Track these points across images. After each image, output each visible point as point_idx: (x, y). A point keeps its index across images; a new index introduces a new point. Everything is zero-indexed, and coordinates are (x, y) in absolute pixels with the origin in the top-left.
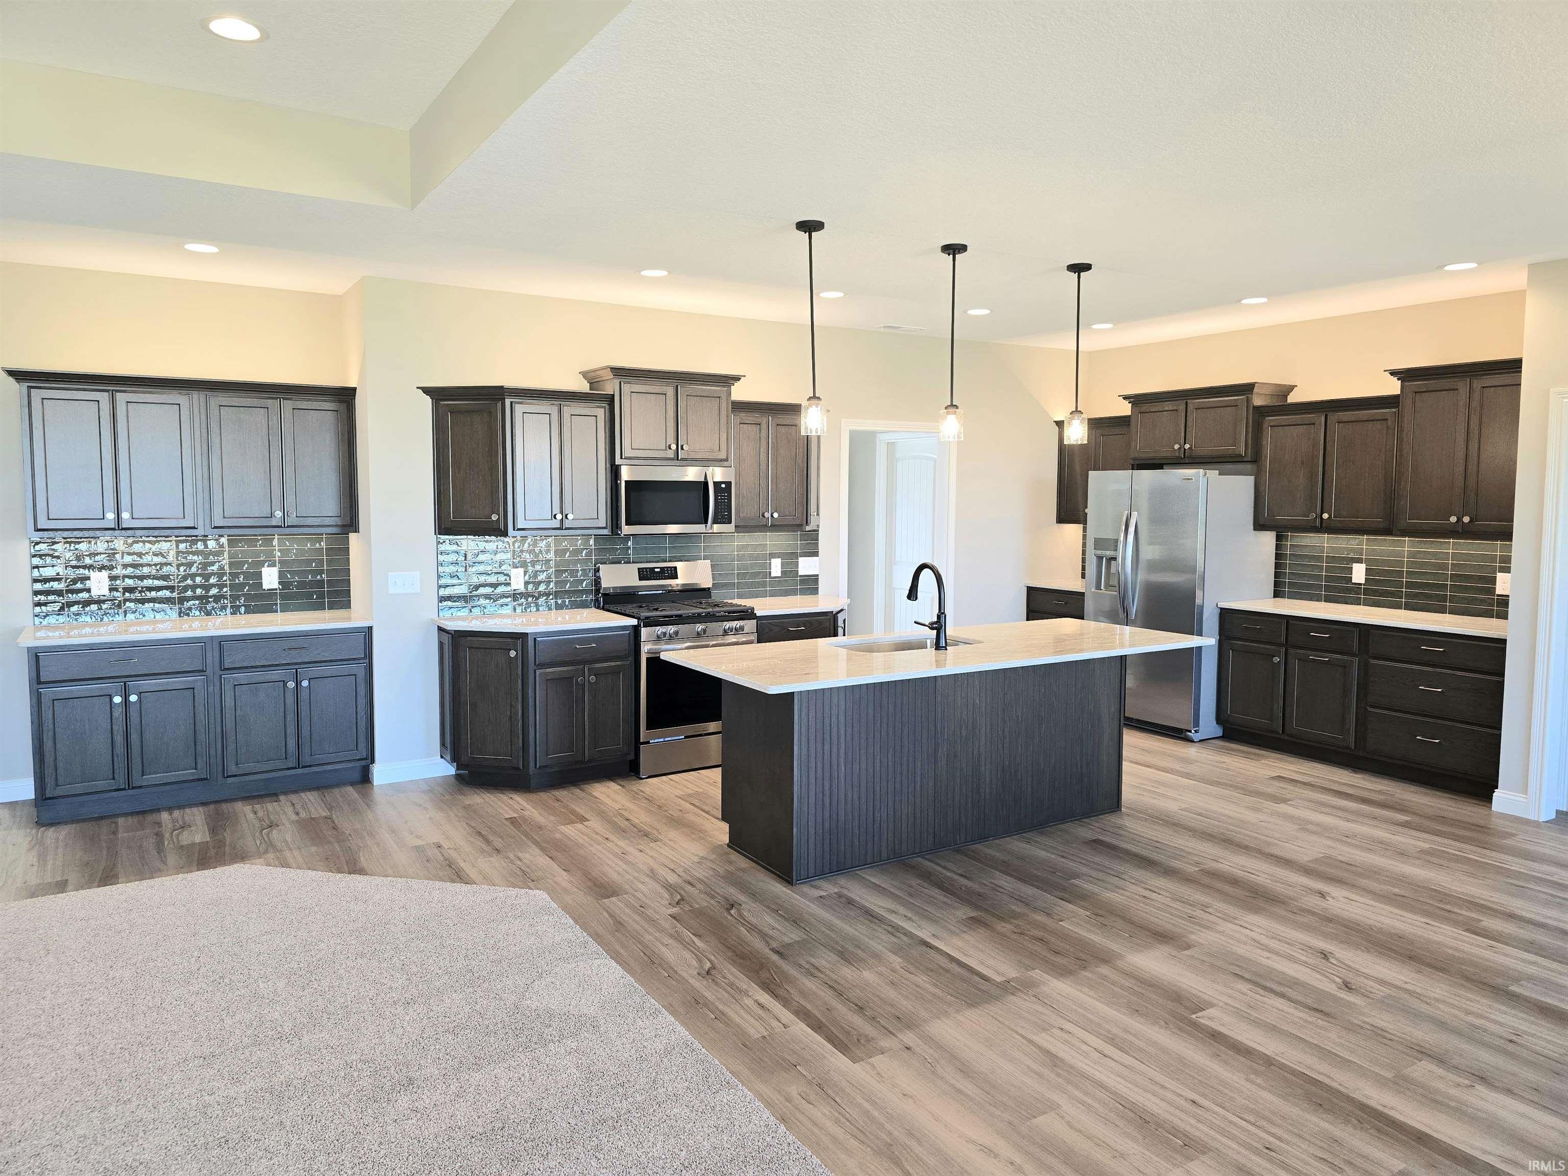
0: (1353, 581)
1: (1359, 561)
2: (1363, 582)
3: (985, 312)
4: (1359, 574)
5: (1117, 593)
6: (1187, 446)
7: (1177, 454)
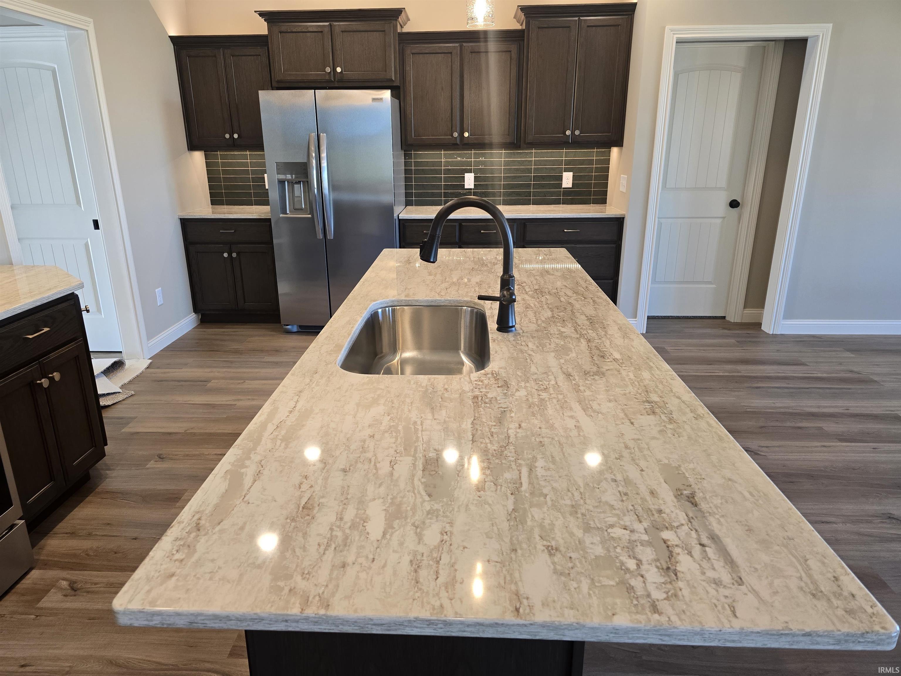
0: (466, 187)
1: (470, 171)
2: (472, 187)
4: (469, 181)
5: (310, 216)
6: (339, 70)
7: (327, 77)
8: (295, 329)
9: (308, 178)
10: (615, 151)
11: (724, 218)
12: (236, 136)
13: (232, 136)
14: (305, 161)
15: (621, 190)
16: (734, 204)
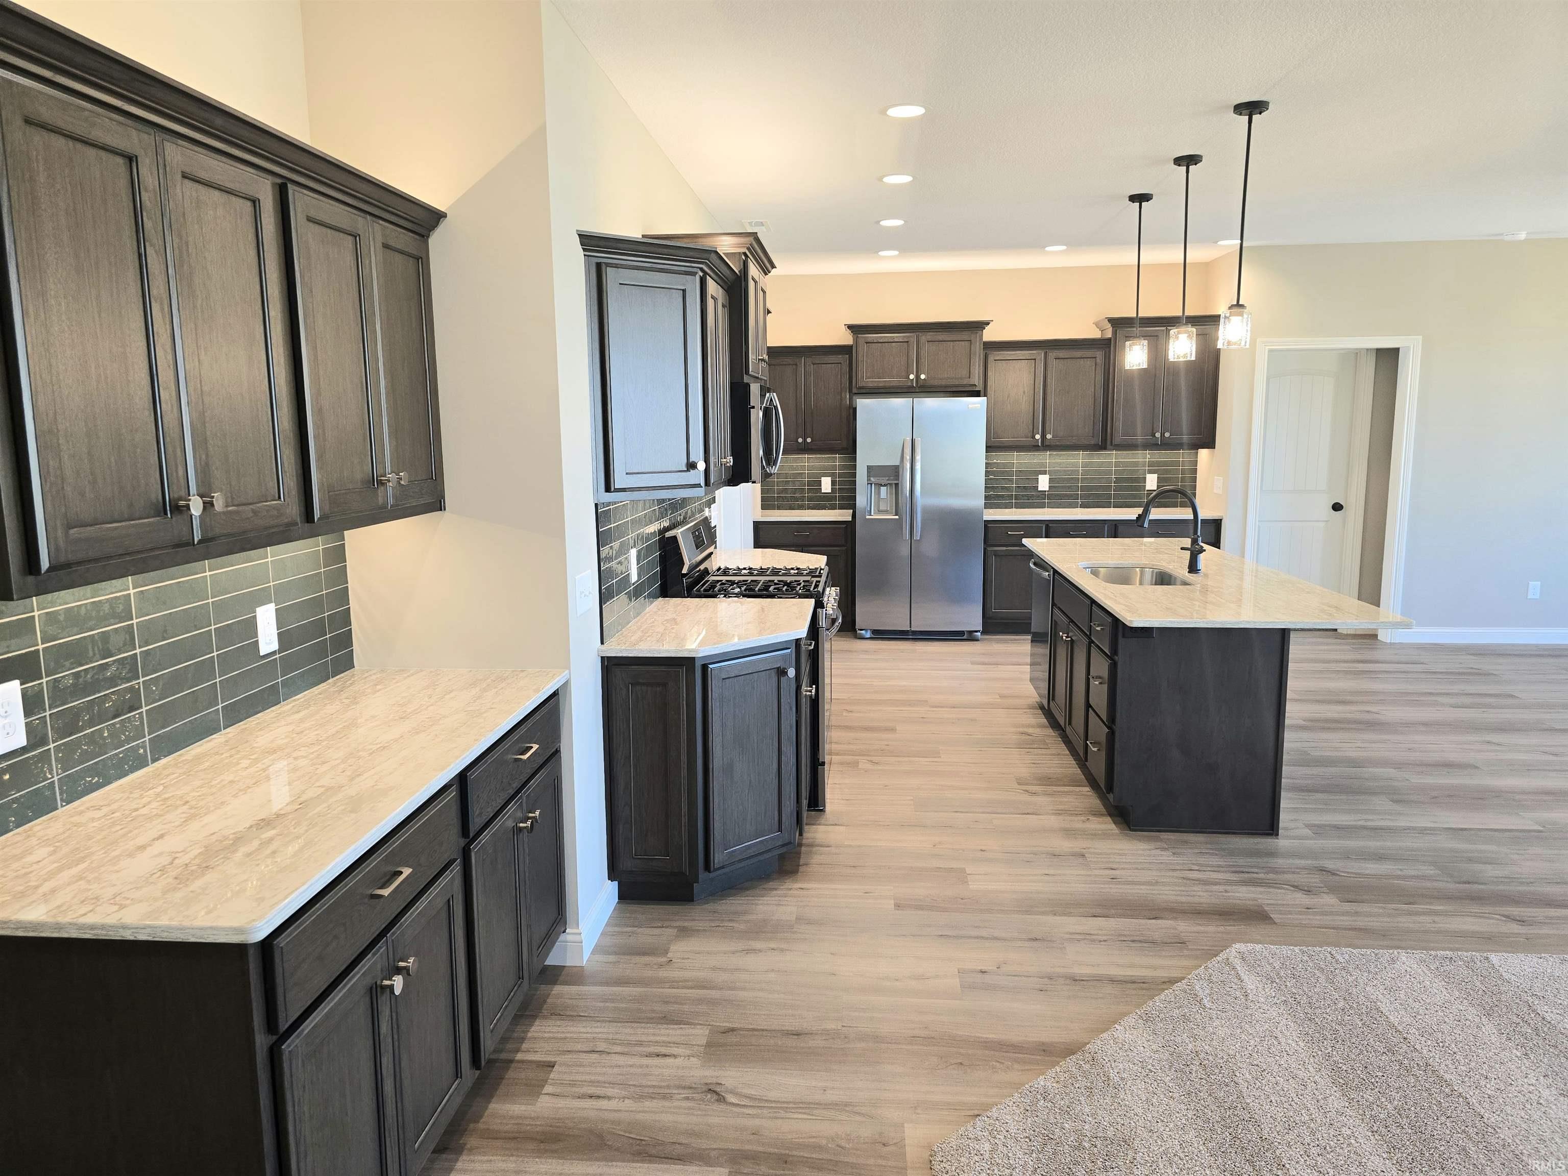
0: (1039, 489)
1: (1044, 473)
3: (898, 223)
4: (1044, 483)
5: (897, 517)
6: (923, 377)
7: (910, 384)
8: (868, 635)
9: (898, 480)
10: (1203, 453)
11: (1326, 521)
12: (809, 440)
13: (805, 440)
14: (898, 464)
15: (1215, 491)
16: (1337, 507)
